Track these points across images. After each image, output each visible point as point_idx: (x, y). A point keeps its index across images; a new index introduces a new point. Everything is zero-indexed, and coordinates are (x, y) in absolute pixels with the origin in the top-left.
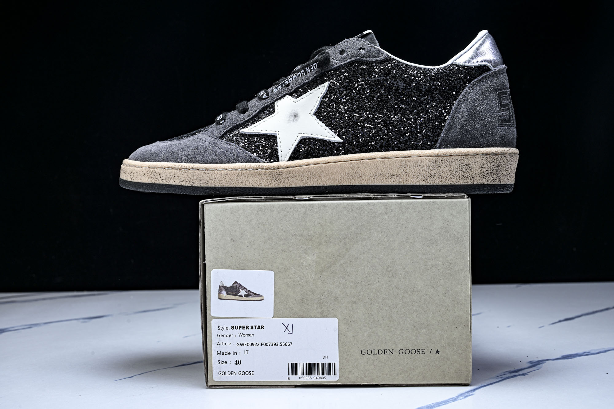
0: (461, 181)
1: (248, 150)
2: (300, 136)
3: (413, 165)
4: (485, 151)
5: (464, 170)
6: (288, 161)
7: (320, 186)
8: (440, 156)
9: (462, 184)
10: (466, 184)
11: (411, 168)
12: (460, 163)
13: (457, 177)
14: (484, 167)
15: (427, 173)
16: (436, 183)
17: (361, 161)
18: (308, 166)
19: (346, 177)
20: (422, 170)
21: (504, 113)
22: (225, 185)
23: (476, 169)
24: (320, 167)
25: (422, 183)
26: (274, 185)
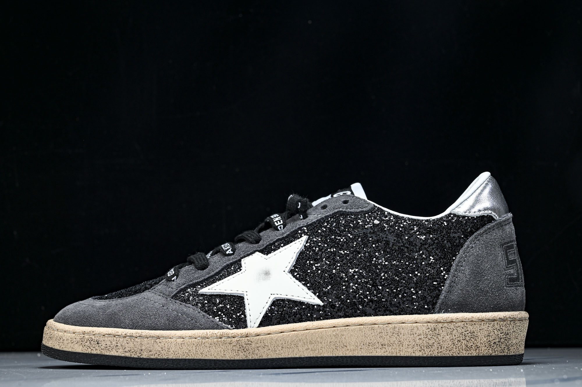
0: (464, 352)
1: (208, 314)
2: (272, 298)
3: (408, 333)
4: (492, 316)
5: (467, 338)
6: (259, 327)
7: (297, 358)
8: (440, 322)
9: (465, 355)
10: (470, 355)
11: (405, 337)
12: (463, 330)
13: (459, 348)
14: (491, 335)
15: (424, 342)
16: (435, 354)
17: (347, 327)
18: (282, 334)
19: (328, 347)
20: (418, 338)
21: (512, 271)
22: (181, 356)
23: (482, 338)
24: (297, 336)
25: (418, 354)
26: (241, 356)
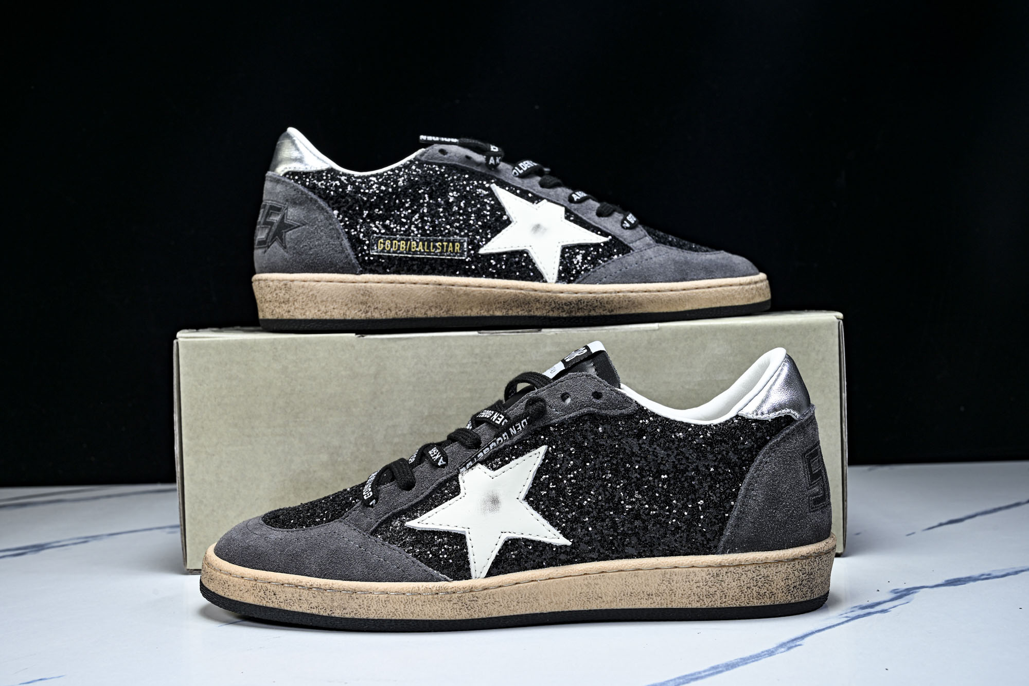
0: (755, 601)
1: (419, 559)
2: (504, 537)
3: (682, 580)
4: (792, 554)
5: (760, 584)
6: (486, 577)
7: (537, 614)
8: (724, 566)
9: (756, 605)
10: (763, 604)
11: (678, 585)
12: (755, 575)
13: (749, 596)
14: (790, 577)
15: (704, 590)
16: (718, 604)
17: (602, 574)
18: (517, 585)
19: (577, 598)
20: (696, 586)
21: (816, 489)
22: (385, 616)
23: (779, 582)
24: (537, 587)
25: (695, 605)
26: (464, 615)
